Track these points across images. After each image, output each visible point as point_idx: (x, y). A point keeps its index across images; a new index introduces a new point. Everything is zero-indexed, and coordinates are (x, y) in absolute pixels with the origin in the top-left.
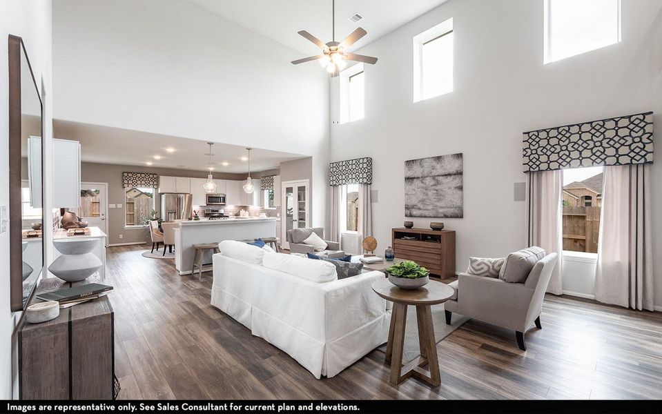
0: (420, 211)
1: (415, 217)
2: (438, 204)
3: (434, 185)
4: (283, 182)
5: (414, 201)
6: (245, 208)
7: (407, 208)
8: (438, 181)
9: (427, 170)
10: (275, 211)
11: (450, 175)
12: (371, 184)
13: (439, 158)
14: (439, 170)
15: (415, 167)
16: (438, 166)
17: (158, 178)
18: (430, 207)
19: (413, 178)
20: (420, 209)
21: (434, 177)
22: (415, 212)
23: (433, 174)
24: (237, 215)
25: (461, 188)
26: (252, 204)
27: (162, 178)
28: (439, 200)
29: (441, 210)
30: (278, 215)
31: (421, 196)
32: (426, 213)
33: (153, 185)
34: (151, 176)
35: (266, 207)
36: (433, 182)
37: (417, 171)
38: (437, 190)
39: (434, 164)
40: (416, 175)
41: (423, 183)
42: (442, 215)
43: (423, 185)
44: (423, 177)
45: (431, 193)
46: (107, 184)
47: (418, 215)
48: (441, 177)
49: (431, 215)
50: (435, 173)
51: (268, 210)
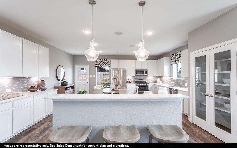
4: (191, 53)
6: (160, 78)
10: (183, 81)
17: (110, 61)
24: (155, 82)
26: (164, 75)
27: (112, 61)
30: (186, 85)
33: (108, 65)
34: (107, 60)
35: (175, 77)
46: (89, 65)
51: (176, 80)
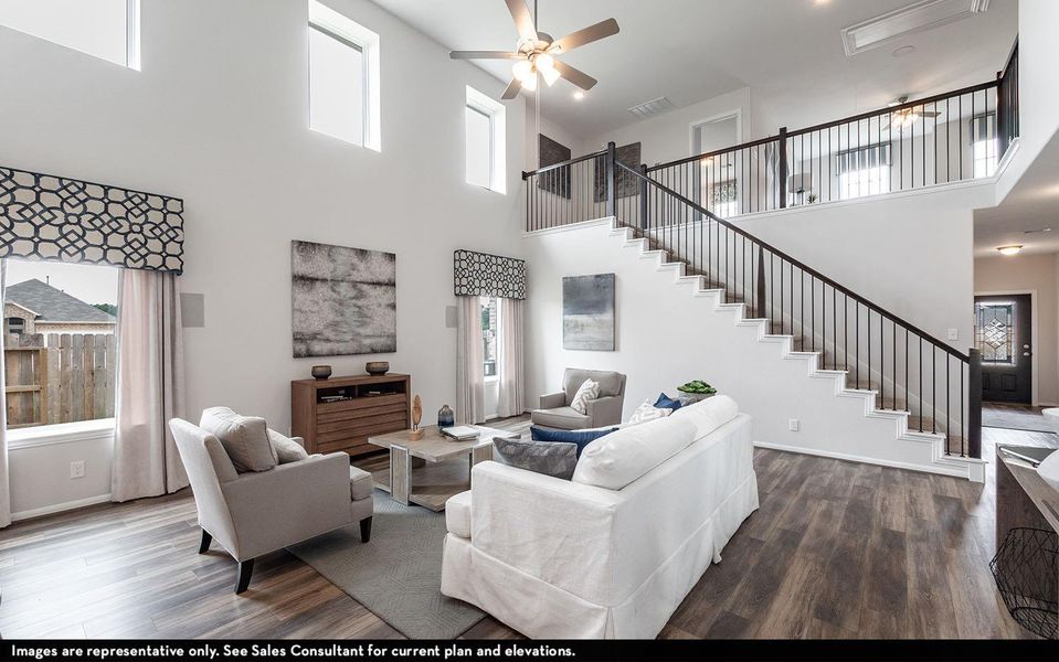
0: (329, 344)
1: (318, 356)
2: (362, 331)
3: (354, 298)
5: (315, 324)
7: (298, 338)
8: (360, 291)
9: (341, 270)
11: (379, 284)
12: (179, 272)
13: (362, 253)
14: (363, 272)
15: (318, 257)
16: (362, 266)
18: (348, 337)
19: (313, 280)
20: (328, 340)
21: (354, 284)
22: (317, 347)
23: (354, 278)
25: (393, 307)
28: (363, 324)
29: (367, 342)
31: (331, 317)
32: (341, 347)
36: (352, 293)
37: (319, 266)
38: (359, 307)
39: (355, 260)
40: (319, 274)
41: (334, 291)
42: (368, 350)
43: (335, 295)
44: (336, 281)
45: (349, 312)
47: (325, 351)
48: (366, 286)
49: (351, 350)
50: (356, 276)
